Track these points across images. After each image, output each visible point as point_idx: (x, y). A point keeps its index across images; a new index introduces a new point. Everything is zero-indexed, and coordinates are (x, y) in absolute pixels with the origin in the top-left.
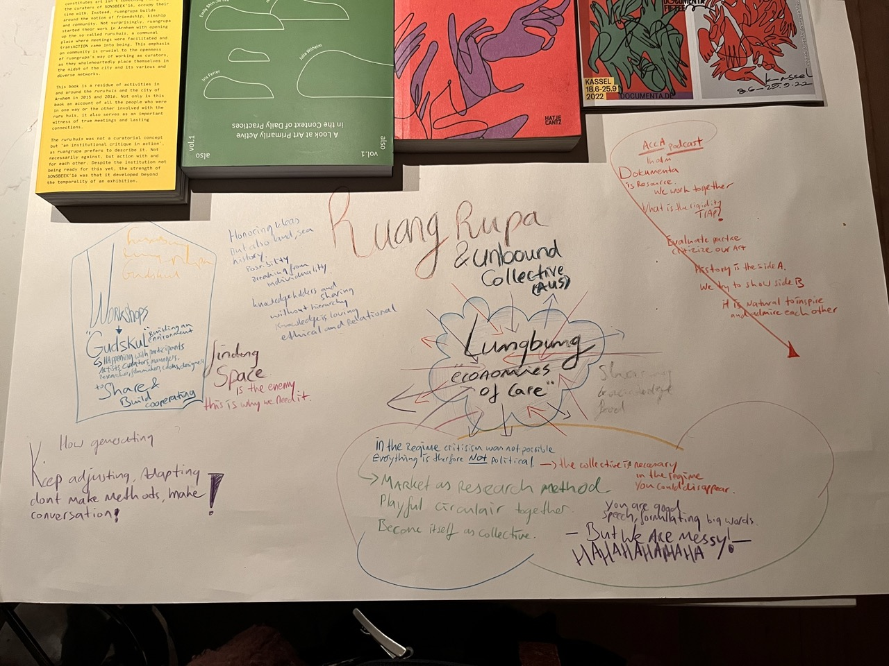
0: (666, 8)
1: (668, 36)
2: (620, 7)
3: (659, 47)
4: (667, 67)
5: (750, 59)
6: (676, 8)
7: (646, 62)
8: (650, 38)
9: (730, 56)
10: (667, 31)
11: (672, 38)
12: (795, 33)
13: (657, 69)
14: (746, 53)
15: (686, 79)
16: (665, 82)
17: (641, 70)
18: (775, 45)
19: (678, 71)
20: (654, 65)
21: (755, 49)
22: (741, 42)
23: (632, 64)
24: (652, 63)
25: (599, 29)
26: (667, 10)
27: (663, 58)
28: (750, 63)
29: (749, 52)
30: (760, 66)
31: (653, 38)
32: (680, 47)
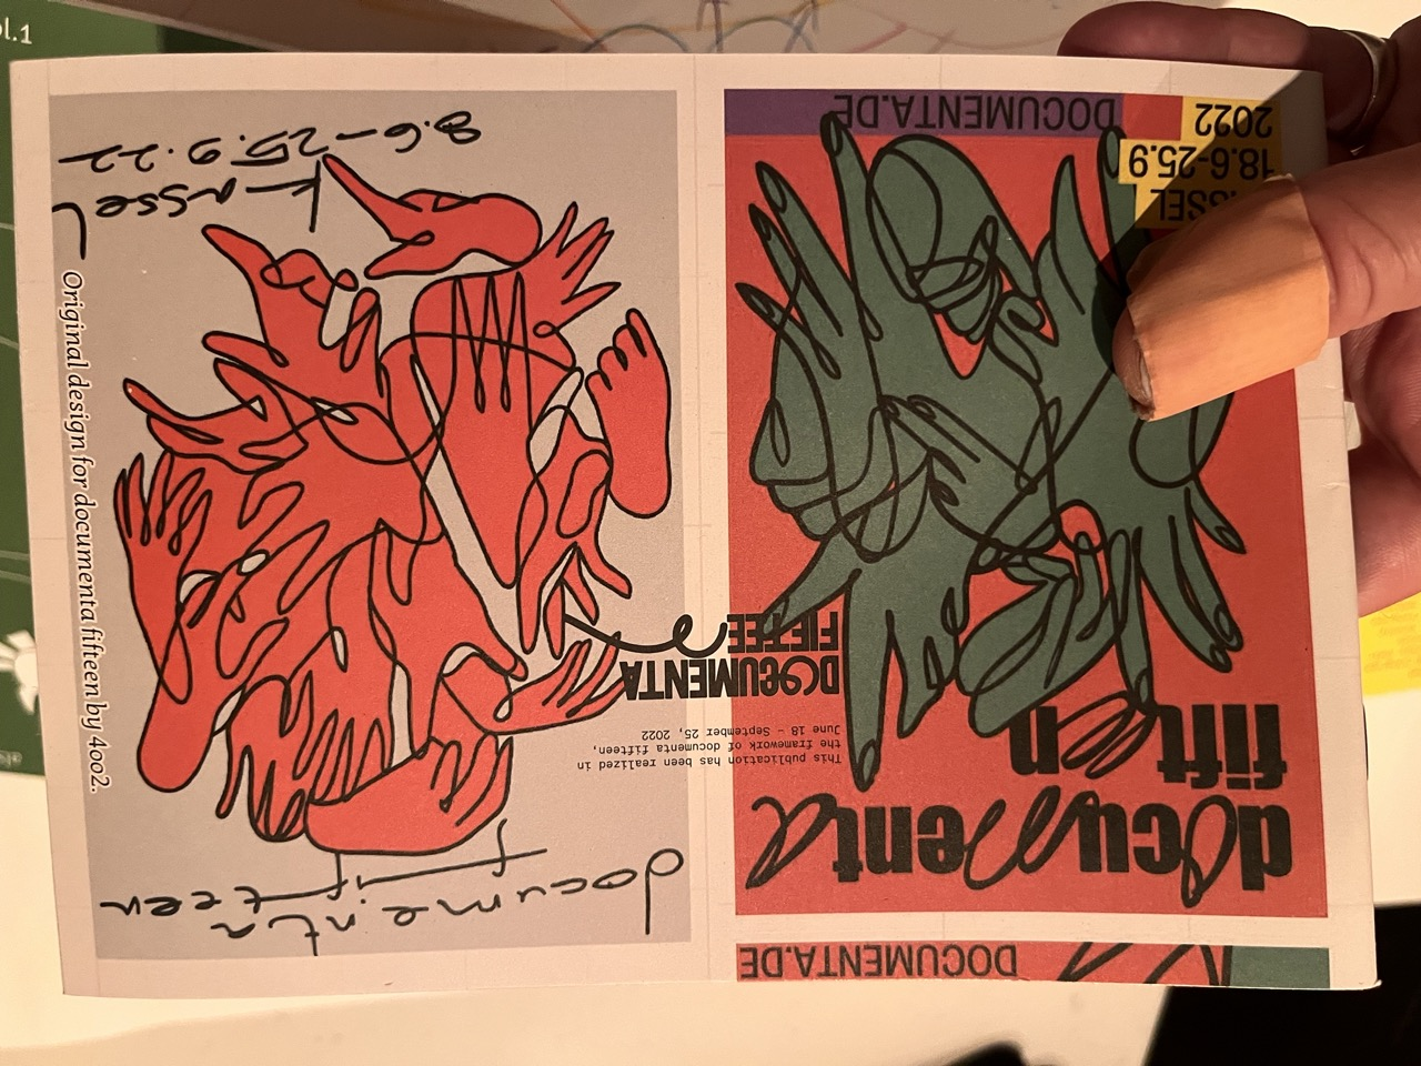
0: (831, 632)
1: (830, 472)
2: (1076, 628)
3: (886, 406)
4: (853, 284)
5: (394, 324)
6: (778, 632)
7: (967, 316)
8: (933, 454)
9: (506, 346)
10: (834, 496)
11: (807, 460)
12: (123, 479)
13: (910, 270)
14: (415, 359)
15: (753, 210)
16: (870, 193)
17: (995, 267)
18: (245, 404)
19: (798, 261)
20: (921, 299)
21: (361, 384)
22: (438, 432)
23: (1037, 300)
24: (932, 311)
25: (1198, 503)
26: (823, 621)
27: (871, 335)
28: (398, 296)
29: (398, 364)
30: (344, 279)
31: (911, 457)
32: (773, 408)
